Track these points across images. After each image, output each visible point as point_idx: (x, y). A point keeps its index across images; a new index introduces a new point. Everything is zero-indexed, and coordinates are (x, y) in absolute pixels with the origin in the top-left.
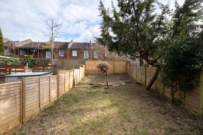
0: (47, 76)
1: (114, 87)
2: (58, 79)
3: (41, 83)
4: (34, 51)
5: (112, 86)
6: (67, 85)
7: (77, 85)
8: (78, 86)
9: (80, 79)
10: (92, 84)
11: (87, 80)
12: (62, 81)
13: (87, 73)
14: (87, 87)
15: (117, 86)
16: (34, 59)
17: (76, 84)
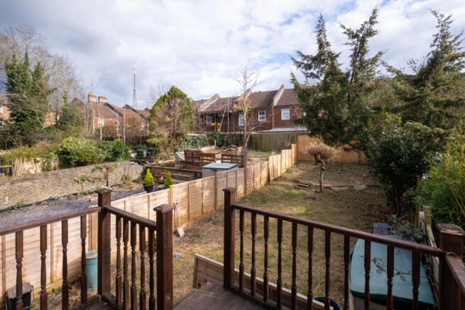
0: (234, 169)
1: (334, 191)
2: (245, 172)
3: (229, 177)
4: (223, 115)
5: (331, 189)
6: (257, 179)
7: (275, 180)
8: (275, 183)
9: (284, 171)
10: (298, 182)
11: (296, 173)
12: (250, 175)
13: (300, 158)
14: (287, 185)
15: (343, 191)
16: (222, 133)
17: (272, 178)
